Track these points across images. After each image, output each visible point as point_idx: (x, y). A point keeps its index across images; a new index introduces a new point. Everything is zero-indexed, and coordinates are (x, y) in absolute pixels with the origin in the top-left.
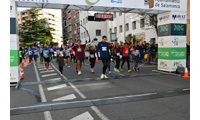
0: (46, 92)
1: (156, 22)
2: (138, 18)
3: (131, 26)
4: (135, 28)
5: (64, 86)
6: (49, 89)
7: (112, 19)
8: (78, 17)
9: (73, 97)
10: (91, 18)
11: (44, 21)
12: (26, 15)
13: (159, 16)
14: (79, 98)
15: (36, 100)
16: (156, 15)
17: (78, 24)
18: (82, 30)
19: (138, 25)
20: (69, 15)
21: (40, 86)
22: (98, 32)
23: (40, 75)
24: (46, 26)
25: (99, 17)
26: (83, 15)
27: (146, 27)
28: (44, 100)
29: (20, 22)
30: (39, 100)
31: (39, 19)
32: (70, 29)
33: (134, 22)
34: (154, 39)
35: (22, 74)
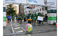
1: (47, 9)
2: (42, 8)
3: (39, 10)
4: (41, 11)
5: (20, 28)
6: (15, 29)
7: (34, 8)
8: (23, 7)
9: (22, 31)
12: (8, 6)
13: (48, 7)
15: (11, 32)
18: (25, 11)
19: (42, 10)
21: (12, 28)
23: (12, 24)
24: (14, 10)
25: (30, 7)
27: (44, 10)
28: (13, 32)
31: (12, 7)
32: (21, 11)
33: (40, 9)
34: (46, 14)
35: (6, 24)
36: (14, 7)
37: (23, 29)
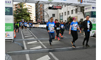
0: (27, 45)
1: (84, 10)
2: (75, 9)
3: (70, 12)
4: (72, 13)
5: (36, 41)
6: (28, 43)
7: (61, 9)
8: (43, 7)
10: (50, 8)
11: (26, 9)
12: (18, 6)
13: (85, 8)
14: (43, 48)
15: (21, 48)
16: (84, 7)
17: (43, 11)
18: (45, 14)
19: (74, 12)
20: (39, 6)
21: (24, 41)
22: (54, 15)
23: (24, 36)
24: (27, 12)
25: (54, 7)
26: (46, 6)
27: (78, 13)
28: (26, 48)
29: (14, 10)
30: (23, 48)
31: (24, 8)
32: (39, 13)
33: (72, 11)
34: (82, 19)
35: (15, 35)
36: (27, 7)
37: (42, 44)
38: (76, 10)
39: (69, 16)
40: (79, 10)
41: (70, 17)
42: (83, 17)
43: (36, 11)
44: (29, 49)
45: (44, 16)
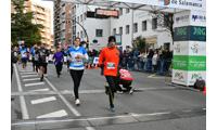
1: (172, 23)
2: (151, 18)
3: (140, 26)
4: (145, 29)
5: (54, 98)
6: (33, 102)
7: (117, 17)
8: (73, 12)
9: (63, 113)
11: (30, 15)
13: (175, 16)
14: (71, 115)
15: (15, 116)
16: (171, 15)
17: (74, 21)
18: (79, 29)
20: (64, 10)
21: (22, 98)
22: (99, 33)
23: (23, 83)
24: (34, 22)
27: (159, 28)
28: (26, 116)
30: (19, 116)
31: (25, 12)
32: (63, 27)
33: (145, 22)
34: (168, 44)
36: (33, 9)
37: (68, 104)
38: (155, 20)
39: (136, 35)
40: (161, 21)
41: (139, 38)
42: (170, 40)
43: (57, 21)
44: (35, 119)
45: (74, 33)
